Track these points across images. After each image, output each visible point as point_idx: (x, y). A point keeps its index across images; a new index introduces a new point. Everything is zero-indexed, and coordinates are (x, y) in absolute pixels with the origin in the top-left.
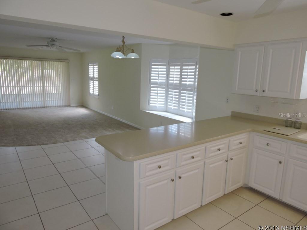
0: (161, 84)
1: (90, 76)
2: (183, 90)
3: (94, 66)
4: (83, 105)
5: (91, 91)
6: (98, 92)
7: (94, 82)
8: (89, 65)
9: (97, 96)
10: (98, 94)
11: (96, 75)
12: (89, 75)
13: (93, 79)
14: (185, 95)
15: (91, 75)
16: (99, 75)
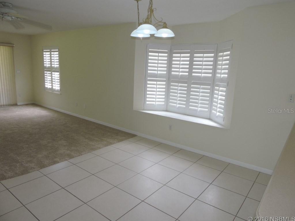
0: (161, 76)
1: (45, 65)
2: (194, 84)
3: (52, 53)
4: (34, 104)
5: (48, 85)
6: (59, 86)
7: (53, 73)
8: (43, 52)
9: (57, 91)
10: (60, 89)
11: (56, 65)
12: (43, 64)
13: (51, 69)
14: (199, 90)
15: (47, 64)
16: (60, 64)
